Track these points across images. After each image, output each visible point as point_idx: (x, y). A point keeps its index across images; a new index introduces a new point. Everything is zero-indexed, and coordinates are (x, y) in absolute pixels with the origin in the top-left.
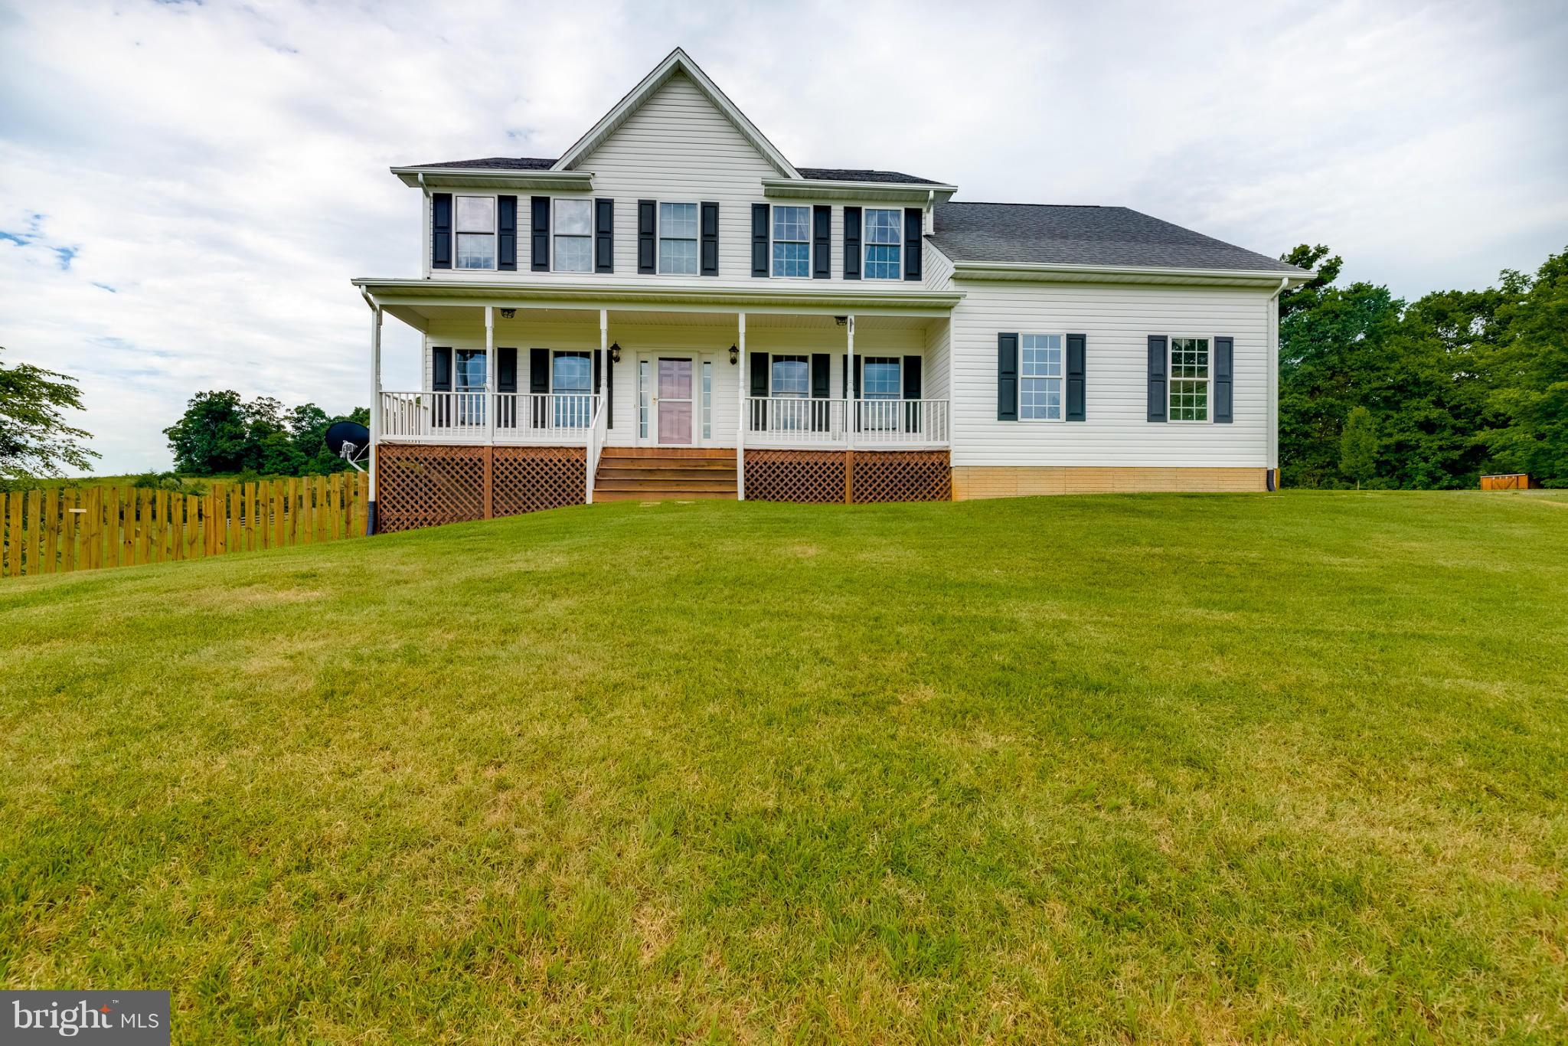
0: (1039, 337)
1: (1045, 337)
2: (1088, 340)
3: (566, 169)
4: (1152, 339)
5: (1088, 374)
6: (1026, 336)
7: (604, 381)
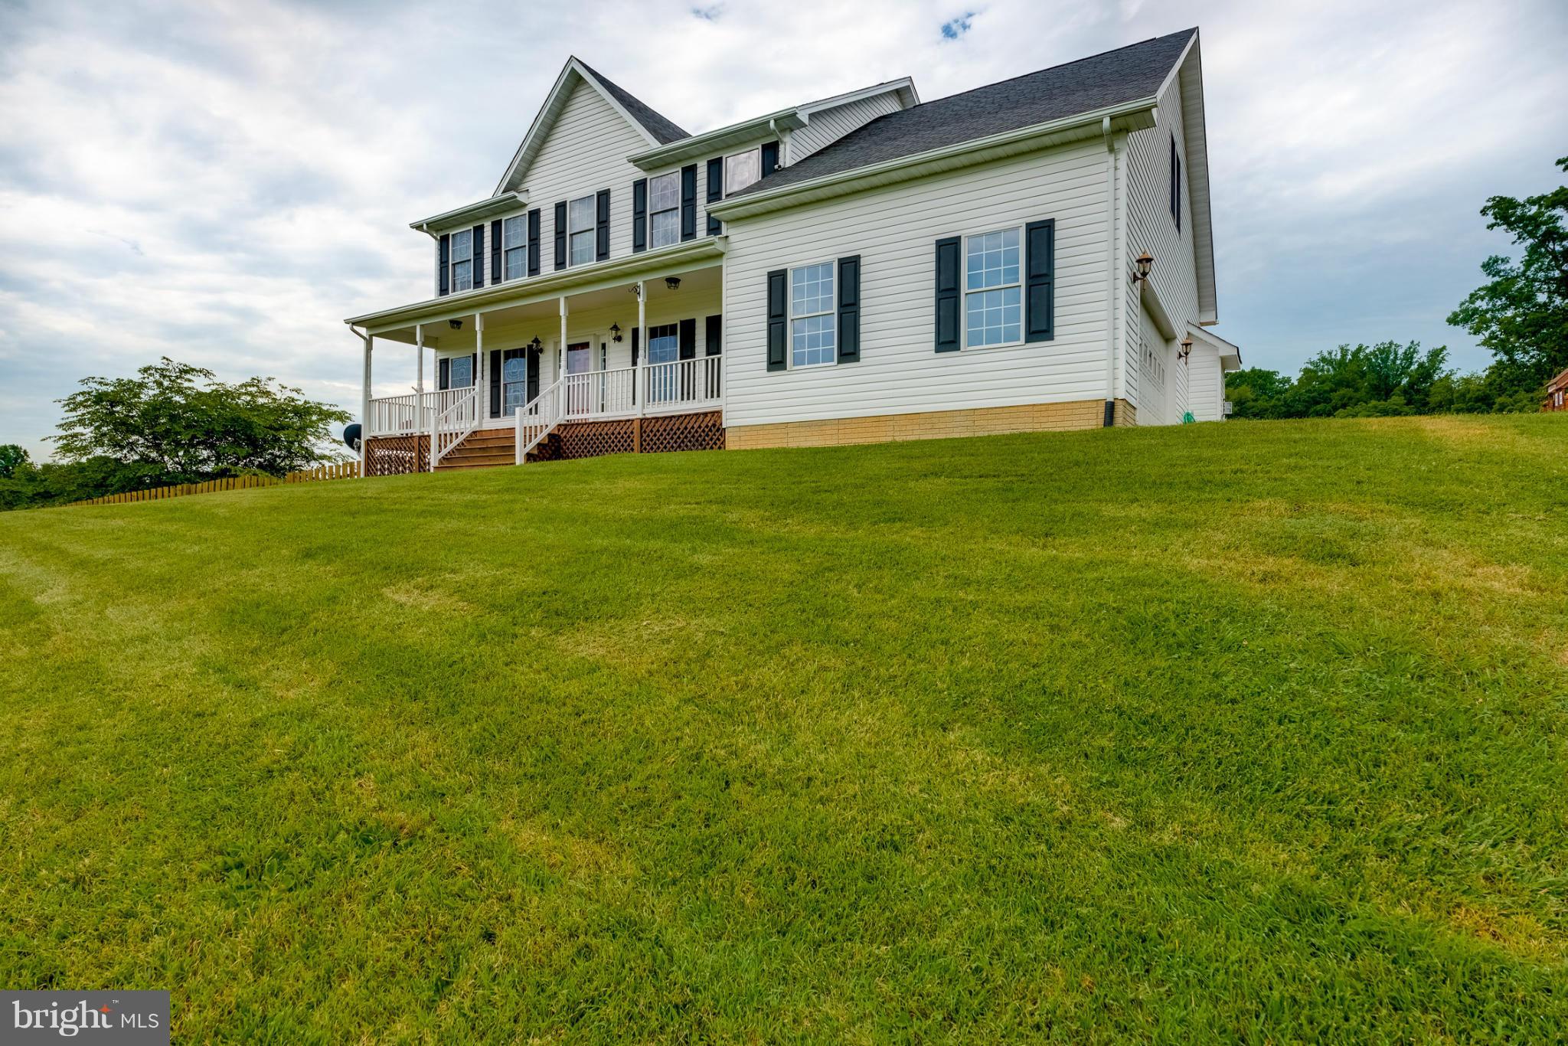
0: (809, 267)
1: (816, 266)
2: (863, 261)
3: (504, 192)
4: (941, 245)
5: (863, 303)
6: (795, 270)
7: (479, 374)
